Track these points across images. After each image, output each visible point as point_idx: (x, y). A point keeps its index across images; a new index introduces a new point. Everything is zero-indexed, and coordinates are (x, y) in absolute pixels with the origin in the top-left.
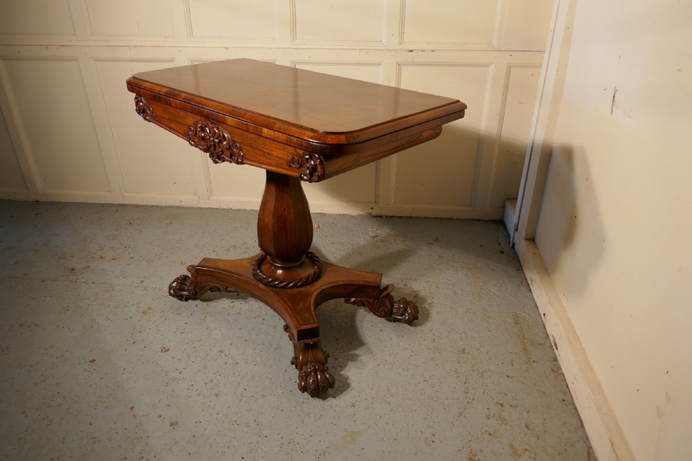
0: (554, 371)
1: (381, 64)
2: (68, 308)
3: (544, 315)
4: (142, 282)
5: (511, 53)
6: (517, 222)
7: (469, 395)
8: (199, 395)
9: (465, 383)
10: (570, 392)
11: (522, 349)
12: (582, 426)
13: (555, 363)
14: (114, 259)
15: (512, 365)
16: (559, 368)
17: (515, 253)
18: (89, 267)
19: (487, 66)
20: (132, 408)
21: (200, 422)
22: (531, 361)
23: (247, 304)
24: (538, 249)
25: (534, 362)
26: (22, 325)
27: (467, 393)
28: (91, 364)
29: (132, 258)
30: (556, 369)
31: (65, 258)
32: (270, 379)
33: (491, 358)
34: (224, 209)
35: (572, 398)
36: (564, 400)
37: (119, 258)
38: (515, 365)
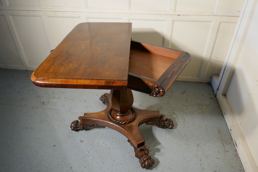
0: (235, 156)
1: (165, 21)
2: (43, 121)
3: (231, 130)
5: (221, 17)
6: (218, 87)
7: (202, 166)
8: (96, 162)
9: (200, 161)
10: (243, 166)
11: (222, 145)
13: (236, 152)
14: (59, 98)
15: (219, 153)
16: (238, 155)
17: (217, 99)
18: (49, 102)
19: (211, 22)
20: (71, 168)
22: (226, 151)
24: (227, 100)
25: (227, 151)
26: (26, 128)
27: (201, 165)
28: (54, 147)
29: (65, 98)
30: (237, 155)
31: (40, 97)
32: (123, 156)
33: (210, 149)
35: (244, 169)
36: (240, 170)
37: (61, 98)
38: (220, 153)
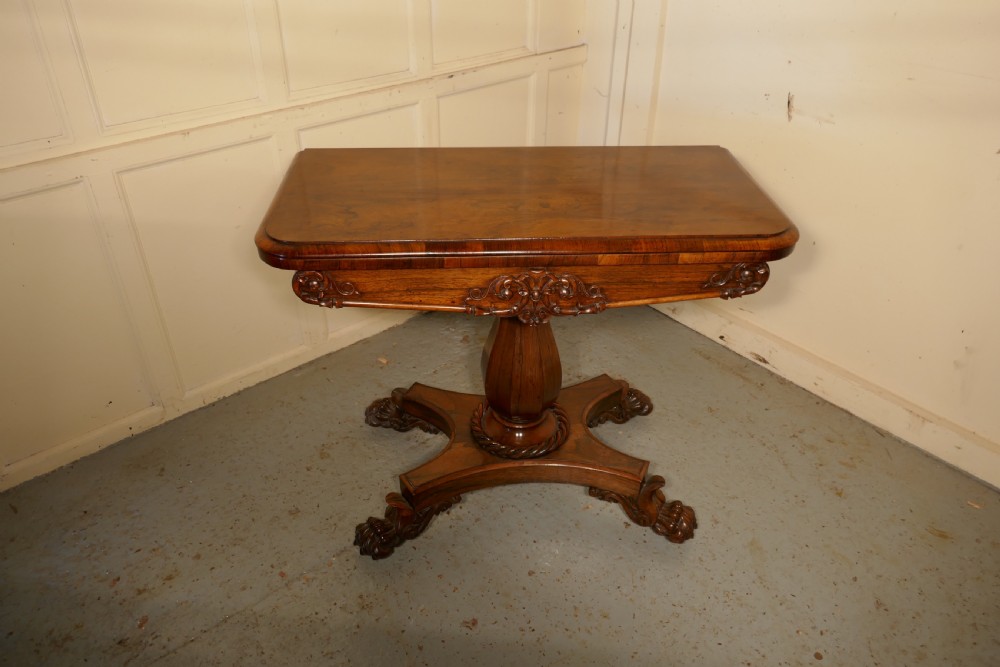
0: (782, 384)
1: (417, 103)
3: (722, 337)
4: (282, 575)
5: (549, 55)
7: (768, 445)
9: (752, 437)
10: (812, 393)
11: (742, 380)
12: (851, 415)
13: (775, 377)
14: (170, 578)
16: (783, 380)
18: (145, 619)
19: (527, 76)
21: (636, 653)
22: (759, 385)
23: (467, 504)
25: (762, 385)
27: (764, 444)
29: (197, 557)
32: (621, 558)
34: (213, 404)
35: (819, 397)
37: (176, 571)
38: (756, 396)
